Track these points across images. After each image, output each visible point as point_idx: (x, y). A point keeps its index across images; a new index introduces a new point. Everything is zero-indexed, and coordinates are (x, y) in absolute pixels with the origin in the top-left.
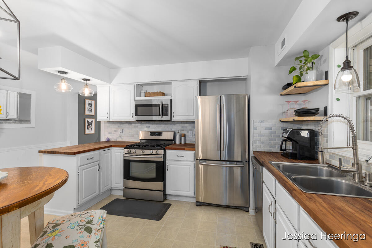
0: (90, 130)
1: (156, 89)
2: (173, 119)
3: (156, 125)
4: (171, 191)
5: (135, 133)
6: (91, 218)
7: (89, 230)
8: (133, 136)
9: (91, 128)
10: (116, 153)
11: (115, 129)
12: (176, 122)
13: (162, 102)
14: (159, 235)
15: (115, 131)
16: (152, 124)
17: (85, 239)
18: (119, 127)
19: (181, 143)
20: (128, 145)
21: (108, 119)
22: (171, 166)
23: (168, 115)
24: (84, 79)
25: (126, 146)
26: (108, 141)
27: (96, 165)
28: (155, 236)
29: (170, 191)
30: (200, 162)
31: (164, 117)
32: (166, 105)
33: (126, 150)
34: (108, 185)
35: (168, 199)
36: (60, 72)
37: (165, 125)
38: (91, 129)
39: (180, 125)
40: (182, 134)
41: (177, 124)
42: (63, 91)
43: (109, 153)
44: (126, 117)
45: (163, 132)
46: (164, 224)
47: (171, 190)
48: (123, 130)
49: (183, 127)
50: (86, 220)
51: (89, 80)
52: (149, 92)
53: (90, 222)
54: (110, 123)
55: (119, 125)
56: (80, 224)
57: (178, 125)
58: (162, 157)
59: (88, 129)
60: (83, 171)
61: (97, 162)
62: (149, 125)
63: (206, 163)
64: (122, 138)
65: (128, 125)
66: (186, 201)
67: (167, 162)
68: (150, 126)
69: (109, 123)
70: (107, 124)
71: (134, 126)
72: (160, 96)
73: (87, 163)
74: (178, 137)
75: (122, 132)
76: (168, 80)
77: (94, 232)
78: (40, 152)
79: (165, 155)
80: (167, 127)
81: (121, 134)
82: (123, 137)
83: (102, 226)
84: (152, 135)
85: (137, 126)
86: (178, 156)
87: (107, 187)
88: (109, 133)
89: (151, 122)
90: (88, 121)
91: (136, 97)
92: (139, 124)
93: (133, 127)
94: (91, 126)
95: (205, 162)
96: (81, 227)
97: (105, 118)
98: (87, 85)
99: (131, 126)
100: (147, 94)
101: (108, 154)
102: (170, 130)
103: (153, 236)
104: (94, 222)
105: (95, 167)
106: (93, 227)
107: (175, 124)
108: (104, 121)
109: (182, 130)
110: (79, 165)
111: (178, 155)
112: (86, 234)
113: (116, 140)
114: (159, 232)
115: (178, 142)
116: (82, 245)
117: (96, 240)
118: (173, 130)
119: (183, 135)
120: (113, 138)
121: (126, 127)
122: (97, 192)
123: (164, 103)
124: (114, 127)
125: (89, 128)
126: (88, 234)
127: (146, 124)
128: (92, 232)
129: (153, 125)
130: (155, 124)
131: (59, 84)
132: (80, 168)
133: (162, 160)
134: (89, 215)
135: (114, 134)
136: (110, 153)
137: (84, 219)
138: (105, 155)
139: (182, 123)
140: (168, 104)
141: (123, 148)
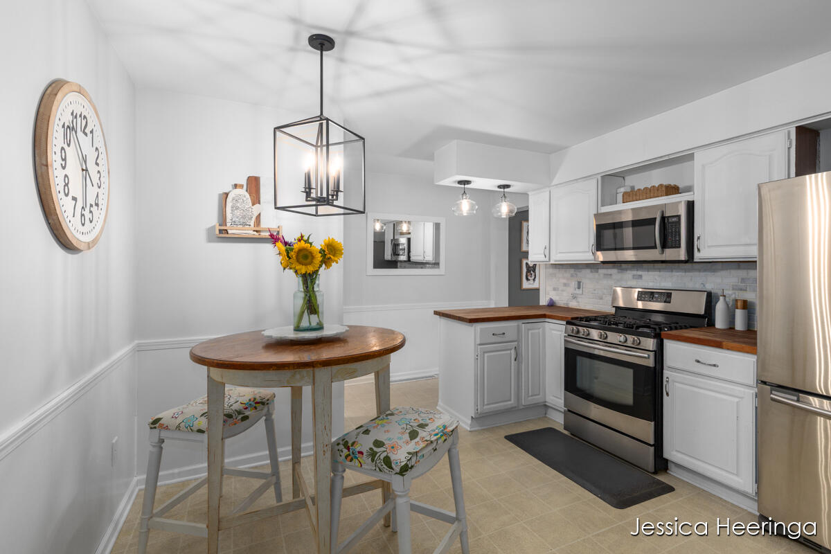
0: (531, 282)
1: (657, 178)
2: (698, 256)
3: (657, 273)
4: (679, 455)
5: (605, 291)
6: (428, 421)
7: (413, 435)
8: (601, 299)
9: (533, 277)
10: (553, 332)
11: (565, 281)
12: (719, 266)
13: (663, 212)
14: (598, 535)
15: (565, 285)
16: (648, 270)
17: (400, 442)
18: (572, 276)
19: (731, 328)
20: (576, 318)
21: (547, 259)
22: (677, 384)
23: (679, 247)
24: (500, 187)
25: (572, 318)
26: (552, 305)
27: (511, 349)
28: (589, 534)
29: (675, 453)
30: (773, 392)
31: (668, 251)
32: (674, 220)
33: (570, 327)
34: (535, 395)
35: (670, 472)
36: (460, 182)
37: (684, 274)
38: (534, 280)
39: (734, 272)
40: (736, 300)
41: (722, 269)
42: (465, 214)
43: (539, 329)
44: (581, 254)
45: (672, 292)
46: (623, 522)
47: (676, 451)
48: (579, 283)
49: (743, 280)
50: (421, 422)
51: (508, 186)
52: (639, 190)
53: (422, 426)
54: (556, 268)
55: (572, 271)
56: (411, 424)
57: (724, 273)
58: (649, 358)
59: (527, 279)
60: (486, 355)
61: (512, 343)
62: (640, 273)
63: (798, 401)
64: (578, 302)
65: (592, 272)
66: (731, 501)
67: (666, 373)
68: (640, 277)
69: (553, 268)
70: (551, 271)
71: (605, 275)
72: (661, 196)
73: (493, 341)
74: (720, 308)
75: (579, 288)
76: (687, 148)
77: (417, 439)
78: (436, 313)
79: (659, 353)
80: (691, 280)
81: (579, 292)
82: (580, 300)
83: (433, 438)
84: (644, 298)
85: (611, 275)
86: (698, 361)
87: (534, 397)
88: (555, 289)
89: (645, 265)
90: (527, 264)
91: (603, 205)
92: (614, 271)
93: (602, 275)
94: (533, 274)
95: (795, 398)
96: (408, 426)
97: (542, 258)
98: (505, 197)
99: (596, 275)
100: (631, 195)
101: (537, 331)
102: (698, 287)
103: (584, 530)
104: (427, 429)
105: (509, 352)
106: (422, 433)
107: (714, 271)
108: (546, 265)
109: (741, 290)
110: (478, 342)
111: (700, 360)
112: (407, 437)
113: (567, 304)
114: (604, 530)
115: (720, 323)
116: (393, 447)
117: (412, 451)
118: (709, 287)
119: (739, 304)
120: (562, 299)
121: (587, 276)
122: (512, 402)
123: (667, 214)
124: (563, 277)
125: (529, 278)
126: (409, 439)
127: (631, 269)
128: (415, 438)
129: (650, 273)
130: (655, 269)
131: (458, 202)
132: (479, 347)
133: (650, 363)
134: (430, 417)
135: (563, 291)
136: (541, 330)
137: (420, 419)
138: (530, 332)
139: (739, 268)
140: (679, 217)
141: (565, 323)
